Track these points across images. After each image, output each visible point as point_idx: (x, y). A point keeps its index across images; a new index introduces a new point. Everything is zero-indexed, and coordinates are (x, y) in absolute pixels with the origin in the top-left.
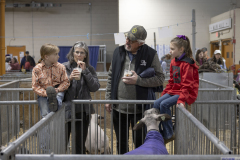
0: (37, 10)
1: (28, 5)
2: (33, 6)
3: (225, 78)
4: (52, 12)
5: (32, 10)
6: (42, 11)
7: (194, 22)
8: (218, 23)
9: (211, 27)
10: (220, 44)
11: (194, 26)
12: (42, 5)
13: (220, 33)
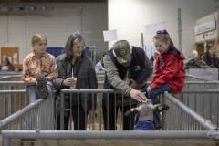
0: (31, 13)
1: (22, 9)
2: (26, 10)
3: (210, 74)
4: (44, 15)
5: (26, 14)
6: (35, 14)
7: (179, 20)
8: (203, 25)
9: (196, 28)
10: (205, 45)
11: (180, 24)
12: (35, 9)
13: (204, 34)
